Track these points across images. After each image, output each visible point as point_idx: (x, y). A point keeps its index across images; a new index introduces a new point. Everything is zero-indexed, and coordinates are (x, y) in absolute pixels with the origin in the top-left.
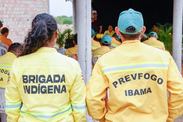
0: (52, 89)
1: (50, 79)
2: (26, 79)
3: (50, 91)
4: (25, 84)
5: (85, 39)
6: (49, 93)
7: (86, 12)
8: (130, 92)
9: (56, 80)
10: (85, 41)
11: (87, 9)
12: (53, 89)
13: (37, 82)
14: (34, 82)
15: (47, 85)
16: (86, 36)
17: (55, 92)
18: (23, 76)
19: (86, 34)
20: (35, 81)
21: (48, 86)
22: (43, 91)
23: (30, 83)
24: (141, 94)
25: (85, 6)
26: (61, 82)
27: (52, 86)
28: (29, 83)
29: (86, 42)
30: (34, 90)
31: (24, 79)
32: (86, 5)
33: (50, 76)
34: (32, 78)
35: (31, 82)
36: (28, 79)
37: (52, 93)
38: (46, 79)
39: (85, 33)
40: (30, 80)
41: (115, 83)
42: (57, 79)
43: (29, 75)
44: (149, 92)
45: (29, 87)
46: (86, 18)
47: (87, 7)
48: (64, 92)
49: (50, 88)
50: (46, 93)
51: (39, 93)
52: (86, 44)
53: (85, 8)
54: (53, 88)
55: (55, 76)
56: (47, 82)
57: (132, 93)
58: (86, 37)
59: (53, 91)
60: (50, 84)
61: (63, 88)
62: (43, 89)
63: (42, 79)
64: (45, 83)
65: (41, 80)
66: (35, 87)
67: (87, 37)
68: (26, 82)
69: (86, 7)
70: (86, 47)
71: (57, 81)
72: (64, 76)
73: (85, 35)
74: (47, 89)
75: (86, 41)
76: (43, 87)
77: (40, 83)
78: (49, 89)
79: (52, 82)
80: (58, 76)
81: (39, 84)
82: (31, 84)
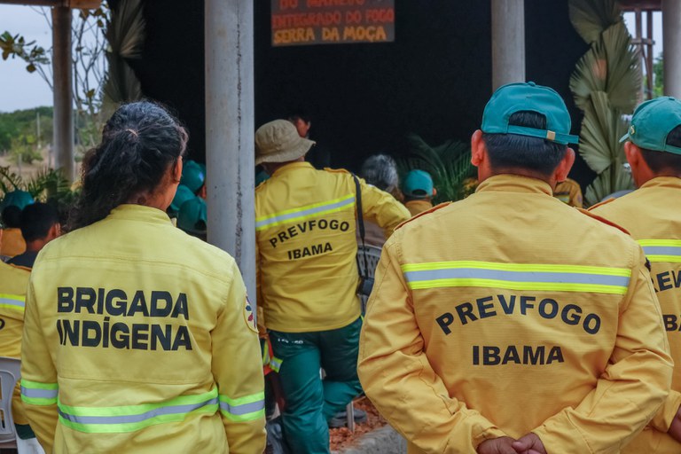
0: (145, 337)
1: (139, 304)
2: (68, 300)
3: (140, 341)
4: (63, 317)
5: (236, 196)
6: (136, 346)
7: (240, 101)
8: (491, 352)
9: (158, 308)
10: (235, 202)
11: (242, 91)
12: (147, 335)
13: (100, 311)
14: (91, 311)
15: (130, 321)
16: (239, 184)
17: (154, 348)
18: (59, 289)
19: (239, 178)
20: (95, 307)
21: (134, 325)
22: (118, 338)
23: (78, 311)
24: (525, 362)
25: (236, 82)
26: (175, 315)
27: (145, 327)
28: (76, 312)
29: (239, 205)
30: (92, 334)
31: (61, 300)
32: (239, 79)
33: (140, 295)
34: (86, 297)
35: (83, 309)
36: (74, 299)
37: (144, 347)
38: (129, 302)
39: (236, 175)
40: (80, 303)
41: (446, 320)
42: (161, 304)
43: (78, 289)
44: (555, 358)
45: (77, 323)
46: (239, 123)
47: (242, 86)
48: (182, 348)
49: (140, 332)
50: (128, 348)
51: (106, 345)
52: (239, 213)
53: (237, 90)
54: (149, 333)
55: (156, 295)
56: (131, 314)
57: (495, 355)
58: (239, 188)
59: (148, 342)
60: (138, 318)
61: (179, 334)
62: (119, 333)
63: (115, 300)
64: (125, 315)
65: (114, 304)
66: (94, 325)
67: (241, 186)
68: (68, 310)
69: (239, 85)
70: (240, 223)
71: (163, 313)
72: (183, 297)
73: (236, 180)
74: (130, 334)
75: (239, 201)
76: (117, 327)
77: (108, 315)
78: (136, 336)
79: (146, 314)
80: (166, 295)
81: (107, 319)
82: (84, 315)
